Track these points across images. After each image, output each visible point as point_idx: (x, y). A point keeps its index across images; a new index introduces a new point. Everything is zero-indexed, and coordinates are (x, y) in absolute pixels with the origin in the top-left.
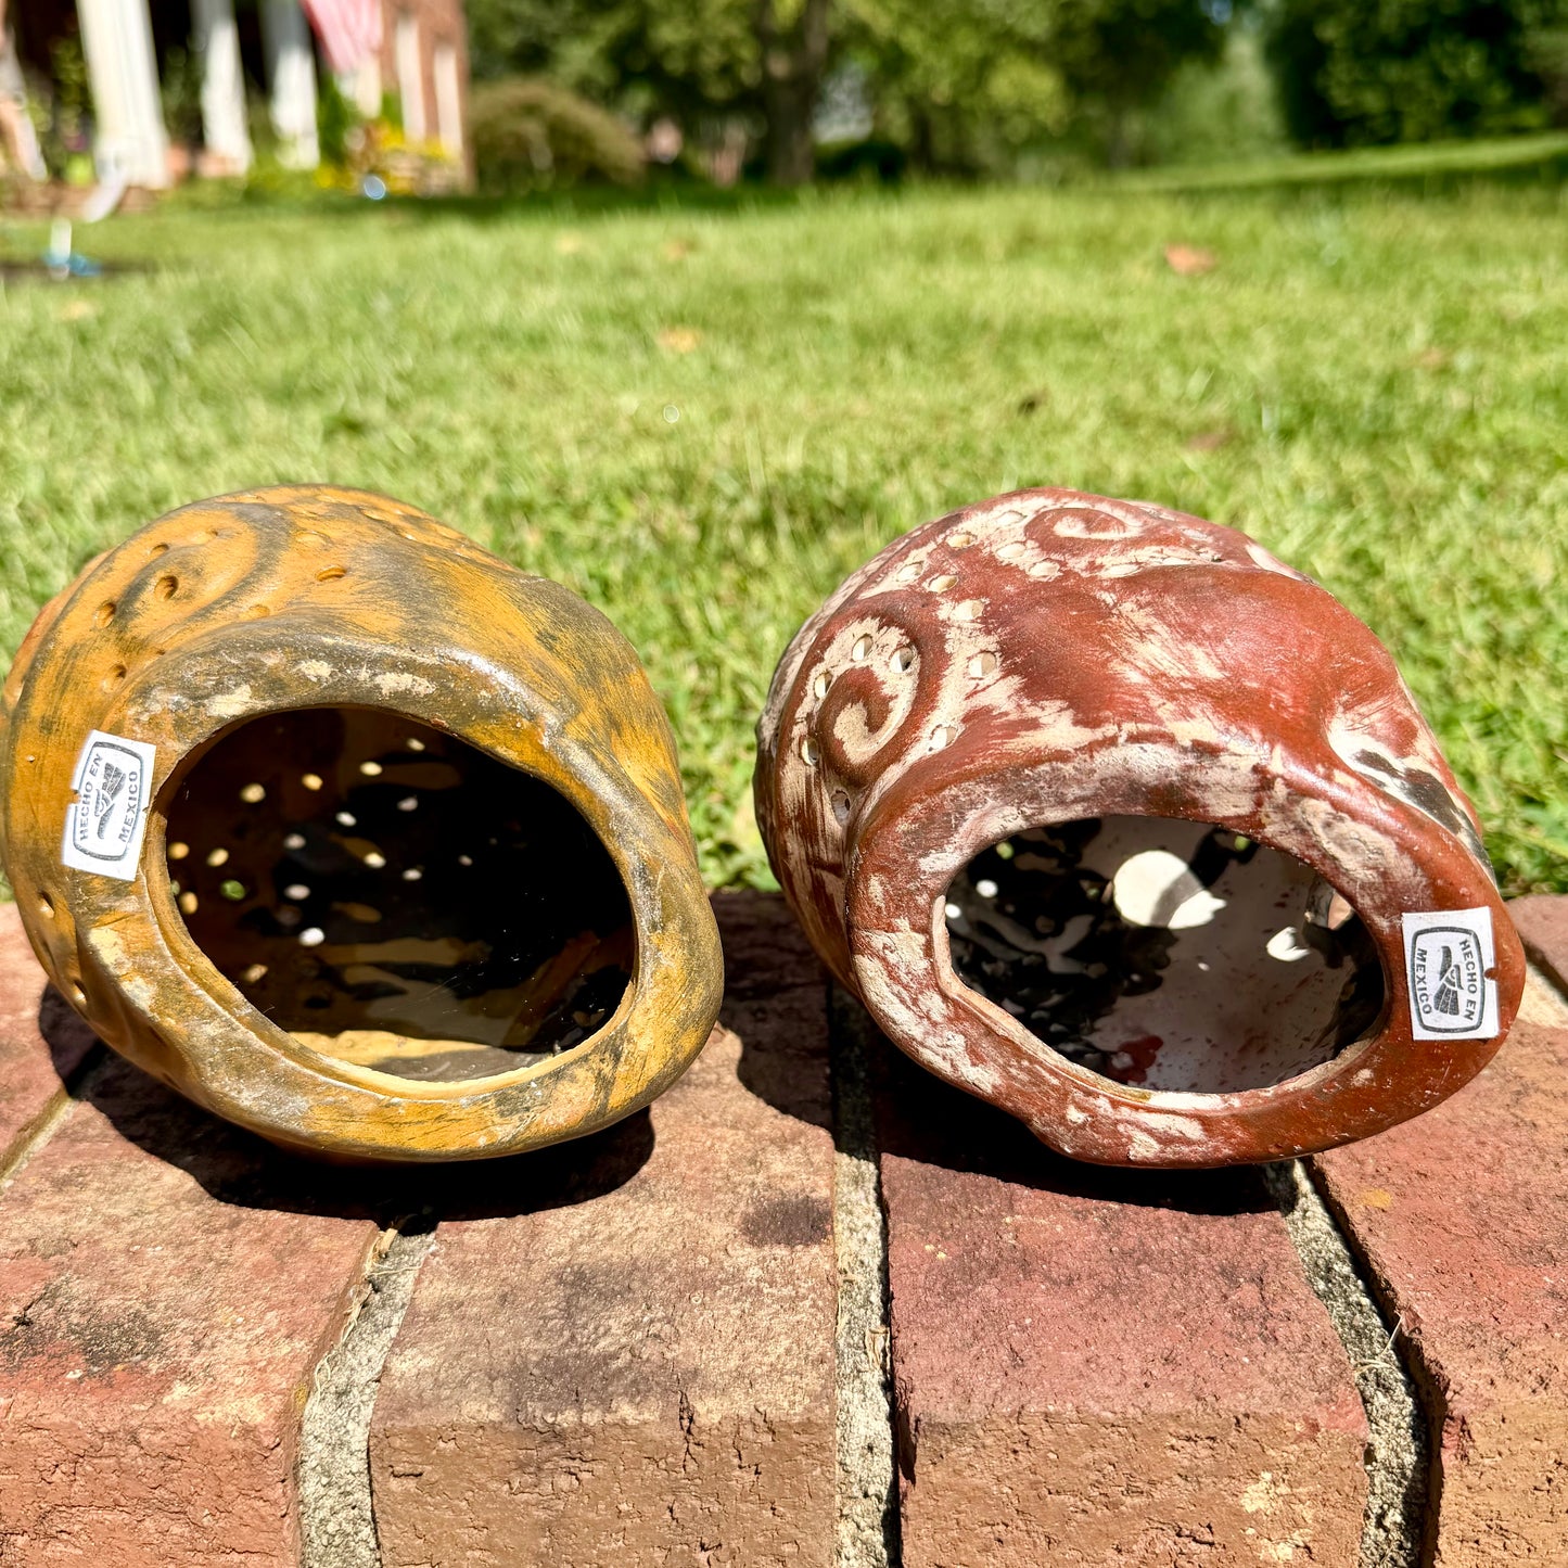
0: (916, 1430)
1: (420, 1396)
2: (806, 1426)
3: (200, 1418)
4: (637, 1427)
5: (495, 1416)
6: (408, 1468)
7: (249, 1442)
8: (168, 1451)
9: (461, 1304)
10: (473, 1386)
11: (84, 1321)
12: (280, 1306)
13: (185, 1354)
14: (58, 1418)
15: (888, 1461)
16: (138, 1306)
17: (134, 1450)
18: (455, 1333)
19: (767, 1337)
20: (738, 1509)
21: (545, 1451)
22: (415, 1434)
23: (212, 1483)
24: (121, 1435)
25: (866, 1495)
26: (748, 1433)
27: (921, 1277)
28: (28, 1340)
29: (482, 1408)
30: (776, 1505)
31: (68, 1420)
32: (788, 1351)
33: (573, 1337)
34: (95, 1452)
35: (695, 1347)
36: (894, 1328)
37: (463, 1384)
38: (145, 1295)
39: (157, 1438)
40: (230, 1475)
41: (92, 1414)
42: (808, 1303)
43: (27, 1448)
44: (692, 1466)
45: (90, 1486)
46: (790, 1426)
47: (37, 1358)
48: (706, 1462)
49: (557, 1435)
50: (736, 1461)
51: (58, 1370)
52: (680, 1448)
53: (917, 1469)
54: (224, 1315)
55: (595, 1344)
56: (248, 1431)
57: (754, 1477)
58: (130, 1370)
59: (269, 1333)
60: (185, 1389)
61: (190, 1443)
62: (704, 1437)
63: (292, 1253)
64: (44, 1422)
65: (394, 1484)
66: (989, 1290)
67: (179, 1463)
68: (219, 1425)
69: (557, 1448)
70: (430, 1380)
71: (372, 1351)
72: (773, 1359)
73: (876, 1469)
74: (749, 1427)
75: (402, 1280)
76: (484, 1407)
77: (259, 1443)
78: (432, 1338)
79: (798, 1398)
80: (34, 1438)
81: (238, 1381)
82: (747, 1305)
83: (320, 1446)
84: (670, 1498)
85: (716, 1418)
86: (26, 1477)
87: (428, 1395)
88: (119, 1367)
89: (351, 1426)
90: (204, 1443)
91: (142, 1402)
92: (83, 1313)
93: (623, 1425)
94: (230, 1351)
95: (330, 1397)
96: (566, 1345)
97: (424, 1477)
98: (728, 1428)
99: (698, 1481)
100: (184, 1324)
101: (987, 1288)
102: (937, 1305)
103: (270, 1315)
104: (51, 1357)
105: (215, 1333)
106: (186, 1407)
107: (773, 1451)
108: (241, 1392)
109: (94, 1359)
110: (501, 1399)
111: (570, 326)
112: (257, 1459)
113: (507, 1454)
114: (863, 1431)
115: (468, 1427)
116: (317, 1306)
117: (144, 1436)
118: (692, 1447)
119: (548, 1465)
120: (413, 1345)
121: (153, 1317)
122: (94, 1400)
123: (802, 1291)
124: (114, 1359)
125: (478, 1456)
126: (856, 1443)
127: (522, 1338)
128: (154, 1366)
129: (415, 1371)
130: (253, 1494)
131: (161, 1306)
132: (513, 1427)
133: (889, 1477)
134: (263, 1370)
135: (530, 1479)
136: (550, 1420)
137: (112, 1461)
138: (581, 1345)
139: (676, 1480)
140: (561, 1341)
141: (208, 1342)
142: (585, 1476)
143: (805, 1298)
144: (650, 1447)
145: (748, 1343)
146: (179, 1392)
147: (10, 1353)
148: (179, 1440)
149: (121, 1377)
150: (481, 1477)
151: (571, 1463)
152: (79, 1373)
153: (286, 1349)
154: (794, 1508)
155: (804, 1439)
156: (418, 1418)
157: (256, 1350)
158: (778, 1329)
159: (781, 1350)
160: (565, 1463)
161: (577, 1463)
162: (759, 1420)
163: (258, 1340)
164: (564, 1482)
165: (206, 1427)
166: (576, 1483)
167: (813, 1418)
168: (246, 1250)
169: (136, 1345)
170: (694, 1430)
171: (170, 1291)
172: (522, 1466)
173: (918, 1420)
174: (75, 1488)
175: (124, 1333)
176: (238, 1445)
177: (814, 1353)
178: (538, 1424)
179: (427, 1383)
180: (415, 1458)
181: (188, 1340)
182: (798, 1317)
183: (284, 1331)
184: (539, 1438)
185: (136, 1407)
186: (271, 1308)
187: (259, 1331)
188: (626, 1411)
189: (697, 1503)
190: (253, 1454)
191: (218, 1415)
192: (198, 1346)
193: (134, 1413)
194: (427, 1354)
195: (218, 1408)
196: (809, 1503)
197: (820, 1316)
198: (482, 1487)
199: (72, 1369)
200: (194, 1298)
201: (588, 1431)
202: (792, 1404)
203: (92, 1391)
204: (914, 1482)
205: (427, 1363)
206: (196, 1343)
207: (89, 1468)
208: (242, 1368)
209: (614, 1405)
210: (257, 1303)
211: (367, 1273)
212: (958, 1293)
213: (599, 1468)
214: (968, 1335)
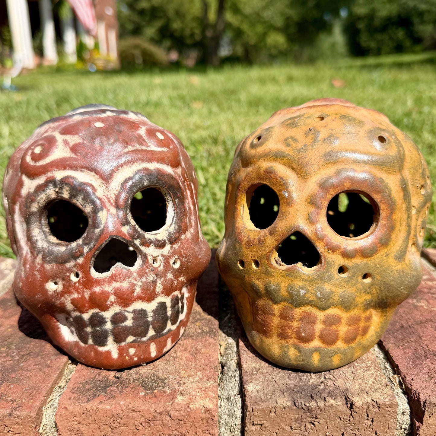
0: (424, 406)
1: (261, 398)
2: (391, 406)
3: (191, 406)
4: (335, 407)
5: (289, 404)
6: (259, 422)
7: (207, 415)
8: (180, 418)
9: (259, 369)
10: (277, 395)
11: (137, 376)
12: (200, 370)
13: (176, 386)
14: (143, 407)
15: (408, 417)
16: (153, 371)
17: (168, 418)
18: (262, 378)
19: (364, 378)
20: (365, 433)
21: (304, 415)
22: (263, 410)
23: (193, 428)
24: (164, 413)
25: (401, 428)
26: (371, 408)
27: (404, 360)
28: (121, 383)
29: (284, 401)
30: (378, 432)
31: (147, 408)
32: (373, 383)
33: (300, 379)
34: (154, 419)
35: (343, 382)
36: (402, 375)
37: (273, 393)
38: (153, 368)
39: (177, 414)
40: (200, 426)
41: (153, 406)
42: (373, 368)
43: (132, 418)
44: (352, 419)
45: (152, 431)
46: (385, 405)
47: (127, 389)
48: (357, 418)
49: (309, 410)
50: (366, 417)
51: (135, 393)
52: (349, 413)
53: (424, 419)
54: (183, 373)
55: (309, 382)
56: (207, 411)
57: (371, 423)
58: (160, 391)
59: (201, 379)
60: (181, 397)
61: (188, 415)
62: (357, 410)
63: (196, 353)
64: (138, 409)
65: (253, 428)
66: (428, 363)
67: (183, 422)
68: (198, 409)
69: (308, 414)
70: (262, 393)
71: (232, 385)
72: (369, 385)
73: (405, 419)
74: (371, 406)
75: (231, 362)
76: (285, 401)
77: (211, 415)
78: (256, 379)
79: (385, 396)
80: (135, 414)
81: (198, 394)
82: (352, 369)
83: (225, 416)
84: (343, 430)
85: (361, 403)
86: (130, 428)
87: (263, 398)
88: (156, 391)
89: (235, 409)
90: (192, 415)
91: (169, 402)
92: (136, 374)
93: (332, 406)
94: (191, 384)
95: (225, 400)
96: (299, 382)
97: (263, 426)
98: (365, 407)
99: (353, 424)
100: (171, 377)
101: (427, 362)
102: (413, 368)
103: (198, 373)
104: (132, 388)
105: (183, 380)
106: (185, 403)
107: (379, 414)
108: (201, 398)
109: (146, 389)
110: (288, 398)
111: (166, 101)
112: (210, 420)
113: (292, 417)
114: (402, 407)
115: (280, 408)
116: (212, 370)
117: (172, 413)
118: (353, 413)
119: (305, 420)
120: (251, 382)
121: (160, 375)
122: (152, 401)
123: (369, 364)
124: (153, 389)
125: (282, 418)
126: (399, 411)
127: (285, 379)
128: (168, 391)
129: (255, 390)
130: (207, 432)
131: (160, 371)
132: (295, 407)
133: (409, 422)
134: (205, 391)
135: (298, 425)
136: (308, 405)
137: (160, 422)
138: (304, 382)
139: (346, 424)
140: (297, 381)
141: (182, 382)
142: (316, 423)
143: (371, 367)
144: (339, 414)
145: (359, 380)
146: (180, 398)
147: (117, 387)
148: (184, 414)
149: (158, 394)
150: (282, 425)
151: (312, 420)
152: (143, 394)
153: (209, 384)
154: (383, 432)
155: (389, 409)
156: (263, 405)
157: (199, 384)
158: (367, 376)
159: (371, 383)
160: (310, 419)
161: (314, 419)
162: (375, 404)
163: (198, 381)
164: (309, 426)
165: (194, 409)
166: (313, 426)
167: (393, 402)
168: (181, 353)
169: (158, 384)
170: (354, 407)
171: (162, 367)
172: (296, 421)
173: (425, 402)
174: (147, 431)
175: (152, 380)
176: (203, 416)
177: (383, 383)
178: (303, 406)
179: (261, 394)
180: (261, 419)
181: (175, 382)
182: (371, 372)
183: (205, 378)
184: (303, 411)
185: (167, 403)
186: (198, 371)
187: (197, 378)
188: (331, 401)
189: (352, 432)
190: (209, 418)
191: (197, 406)
192: (179, 384)
193: (168, 406)
194: (257, 385)
195: (196, 403)
196: (388, 431)
197: (379, 372)
198: (282, 428)
199: (141, 392)
200: (171, 369)
201: (319, 408)
202: (385, 398)
203: (150, 398)
204: (422, 423)
205: (258, 387)
206: (178, 383)
207: (152, 424)
208: (198, 390)
209: (327, 400)
210: (192, 370)
211: (220, 360)
212: (418, 364)
213: (321, 421)
214: (427, 376)
